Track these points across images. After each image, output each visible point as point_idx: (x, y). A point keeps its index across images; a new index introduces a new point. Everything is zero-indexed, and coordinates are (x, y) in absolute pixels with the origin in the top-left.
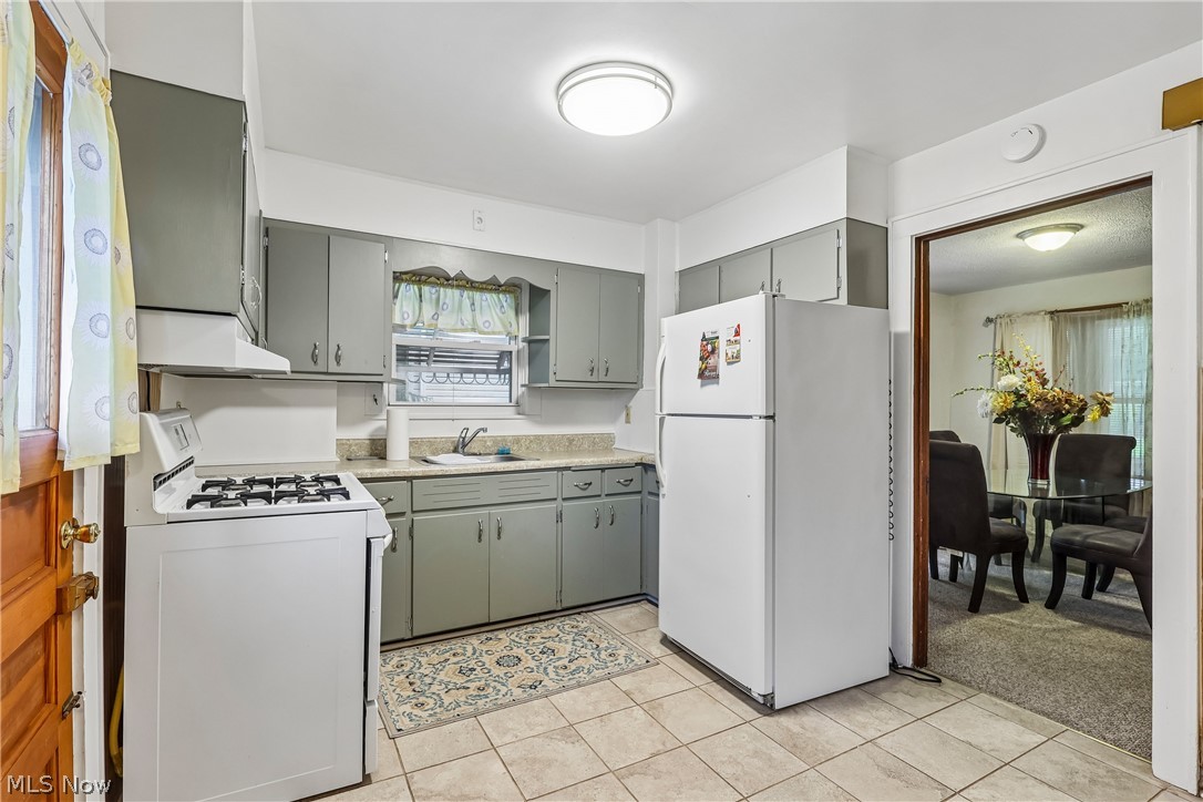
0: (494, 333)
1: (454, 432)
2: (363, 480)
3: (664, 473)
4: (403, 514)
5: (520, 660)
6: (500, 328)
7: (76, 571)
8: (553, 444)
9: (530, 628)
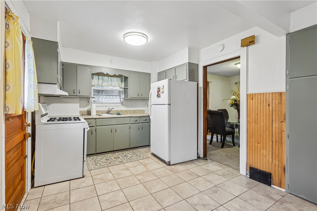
0: (116, 87)
1: (106, 109)
2: (85, 119)
3: (151, 117)
4: (94, 126)
5: (119, 157)
6: (118, 86)
7: (27, 132)
8: (130, 112)
9: (123, 152)
